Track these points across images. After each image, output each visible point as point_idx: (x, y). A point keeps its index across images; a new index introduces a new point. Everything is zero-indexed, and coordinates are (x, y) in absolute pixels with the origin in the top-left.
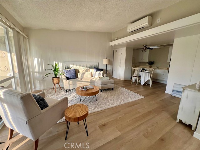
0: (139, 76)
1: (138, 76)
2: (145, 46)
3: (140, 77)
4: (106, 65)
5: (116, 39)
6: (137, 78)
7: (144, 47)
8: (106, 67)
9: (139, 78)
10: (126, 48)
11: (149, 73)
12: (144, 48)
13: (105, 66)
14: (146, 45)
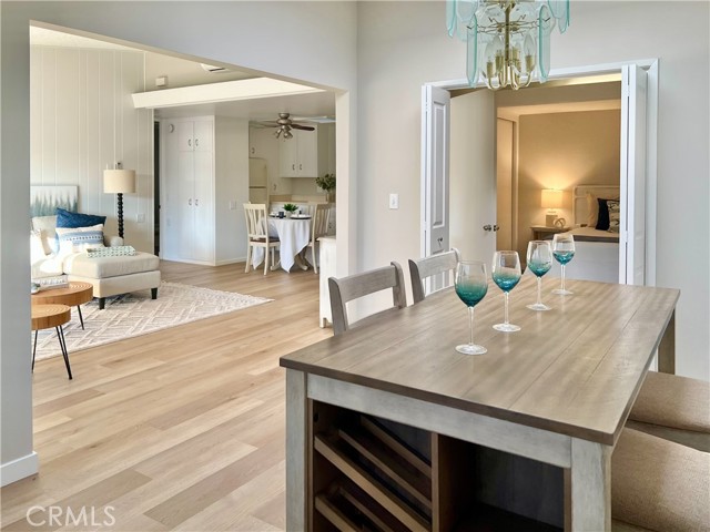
0: (270, 238)
1: (266, 237)
2: (286, 118)
3: (274, 239)
4: (120, 195)
5: (161, 81)
6: (266, 245)
7: (282, 122)
8: (121, 204)
9: (273, 244)
10: (212, 118)
11: (307, 222)
12: (282, 124)
13: (116, 201)
14: (288, 115)
